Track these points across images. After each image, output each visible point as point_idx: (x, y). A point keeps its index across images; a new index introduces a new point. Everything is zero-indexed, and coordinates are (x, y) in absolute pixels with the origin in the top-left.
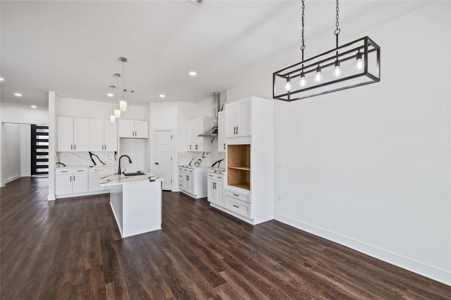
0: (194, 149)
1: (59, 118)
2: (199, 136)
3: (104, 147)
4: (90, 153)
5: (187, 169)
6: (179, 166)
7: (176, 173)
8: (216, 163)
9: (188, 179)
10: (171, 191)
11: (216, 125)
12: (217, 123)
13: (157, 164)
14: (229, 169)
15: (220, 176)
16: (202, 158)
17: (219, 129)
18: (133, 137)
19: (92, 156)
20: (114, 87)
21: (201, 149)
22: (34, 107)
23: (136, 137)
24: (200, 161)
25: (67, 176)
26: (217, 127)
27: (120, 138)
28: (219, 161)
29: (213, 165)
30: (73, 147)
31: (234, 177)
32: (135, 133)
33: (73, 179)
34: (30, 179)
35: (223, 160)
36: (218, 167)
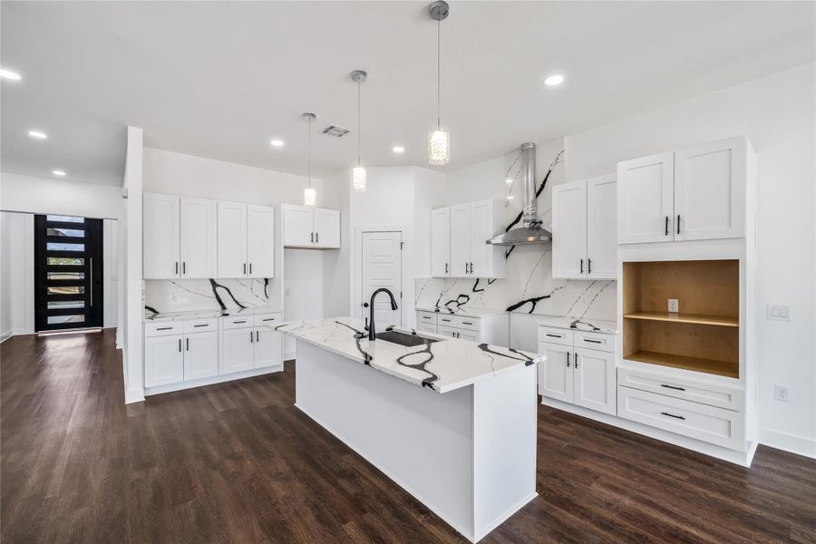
0: (457, 273)
3: (248, 268)
4: (212, 281)
6: (419, 310)
8: (522, 303)
13: (366, 305)
15: (595, 336)
16: (469, 293)
18: (311, 245)
19: (218, 289)
22: (59, 173)
23: (316, 245)
24: (462, 300)
25: (171, 340)
27: (285, 247)
28: (534, 301)
29: (510, 309)
30: (181, 268)
32: (315, 237)
33: (183, 346)
34: (31, 342)
35: (549, 297)
36: (530, 312)
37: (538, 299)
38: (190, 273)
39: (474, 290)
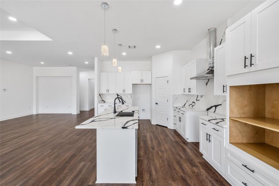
0: (187, 92)
1: (101, 73)
2: (191, 79)
3: (124, 91)
4: (117, 94)
5: (179, 111)
6: (174, 107)
7: (171, 113)
8: (211, 107)
9: (180, 121)
10: (167, 127)
11: (212, 65)
12: (213, 63)
13: (157, 104)
14: (232, 120)
15: (217, 127)
16: (195, 101)
17: (215, 69)
18: (141, 83)
19: (119, 96)
20: (121, 45)
21: (194, 92)
23: (143, 83)
24: (193, 104)
25: (103, 109)
26: (213, 67)
27: (133, 84)
29: (208, 110)
31: (240, 133)
32: (142, 81)
35: (221, 105)
36: (214, 112)
37: (217, 106)
38: (110, 92)
39: (197, 100)
